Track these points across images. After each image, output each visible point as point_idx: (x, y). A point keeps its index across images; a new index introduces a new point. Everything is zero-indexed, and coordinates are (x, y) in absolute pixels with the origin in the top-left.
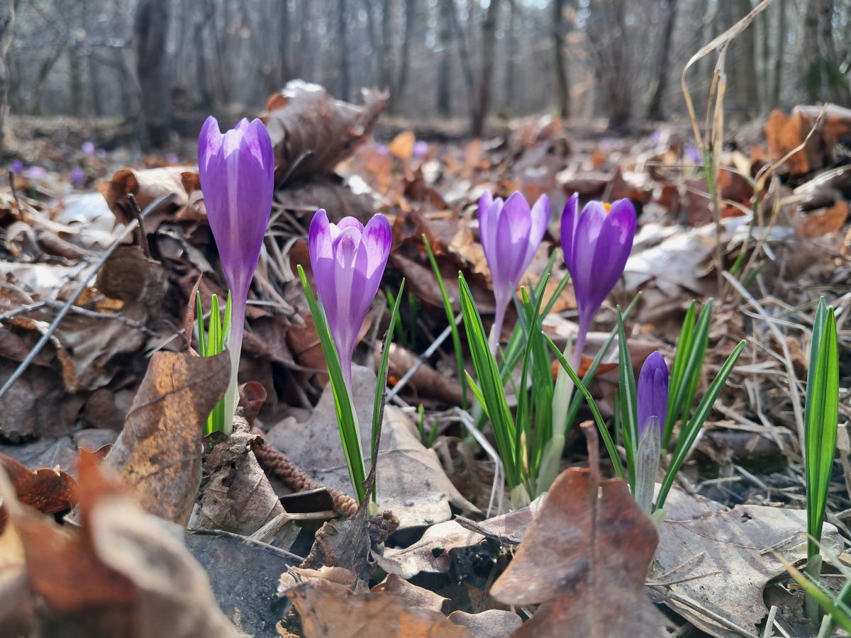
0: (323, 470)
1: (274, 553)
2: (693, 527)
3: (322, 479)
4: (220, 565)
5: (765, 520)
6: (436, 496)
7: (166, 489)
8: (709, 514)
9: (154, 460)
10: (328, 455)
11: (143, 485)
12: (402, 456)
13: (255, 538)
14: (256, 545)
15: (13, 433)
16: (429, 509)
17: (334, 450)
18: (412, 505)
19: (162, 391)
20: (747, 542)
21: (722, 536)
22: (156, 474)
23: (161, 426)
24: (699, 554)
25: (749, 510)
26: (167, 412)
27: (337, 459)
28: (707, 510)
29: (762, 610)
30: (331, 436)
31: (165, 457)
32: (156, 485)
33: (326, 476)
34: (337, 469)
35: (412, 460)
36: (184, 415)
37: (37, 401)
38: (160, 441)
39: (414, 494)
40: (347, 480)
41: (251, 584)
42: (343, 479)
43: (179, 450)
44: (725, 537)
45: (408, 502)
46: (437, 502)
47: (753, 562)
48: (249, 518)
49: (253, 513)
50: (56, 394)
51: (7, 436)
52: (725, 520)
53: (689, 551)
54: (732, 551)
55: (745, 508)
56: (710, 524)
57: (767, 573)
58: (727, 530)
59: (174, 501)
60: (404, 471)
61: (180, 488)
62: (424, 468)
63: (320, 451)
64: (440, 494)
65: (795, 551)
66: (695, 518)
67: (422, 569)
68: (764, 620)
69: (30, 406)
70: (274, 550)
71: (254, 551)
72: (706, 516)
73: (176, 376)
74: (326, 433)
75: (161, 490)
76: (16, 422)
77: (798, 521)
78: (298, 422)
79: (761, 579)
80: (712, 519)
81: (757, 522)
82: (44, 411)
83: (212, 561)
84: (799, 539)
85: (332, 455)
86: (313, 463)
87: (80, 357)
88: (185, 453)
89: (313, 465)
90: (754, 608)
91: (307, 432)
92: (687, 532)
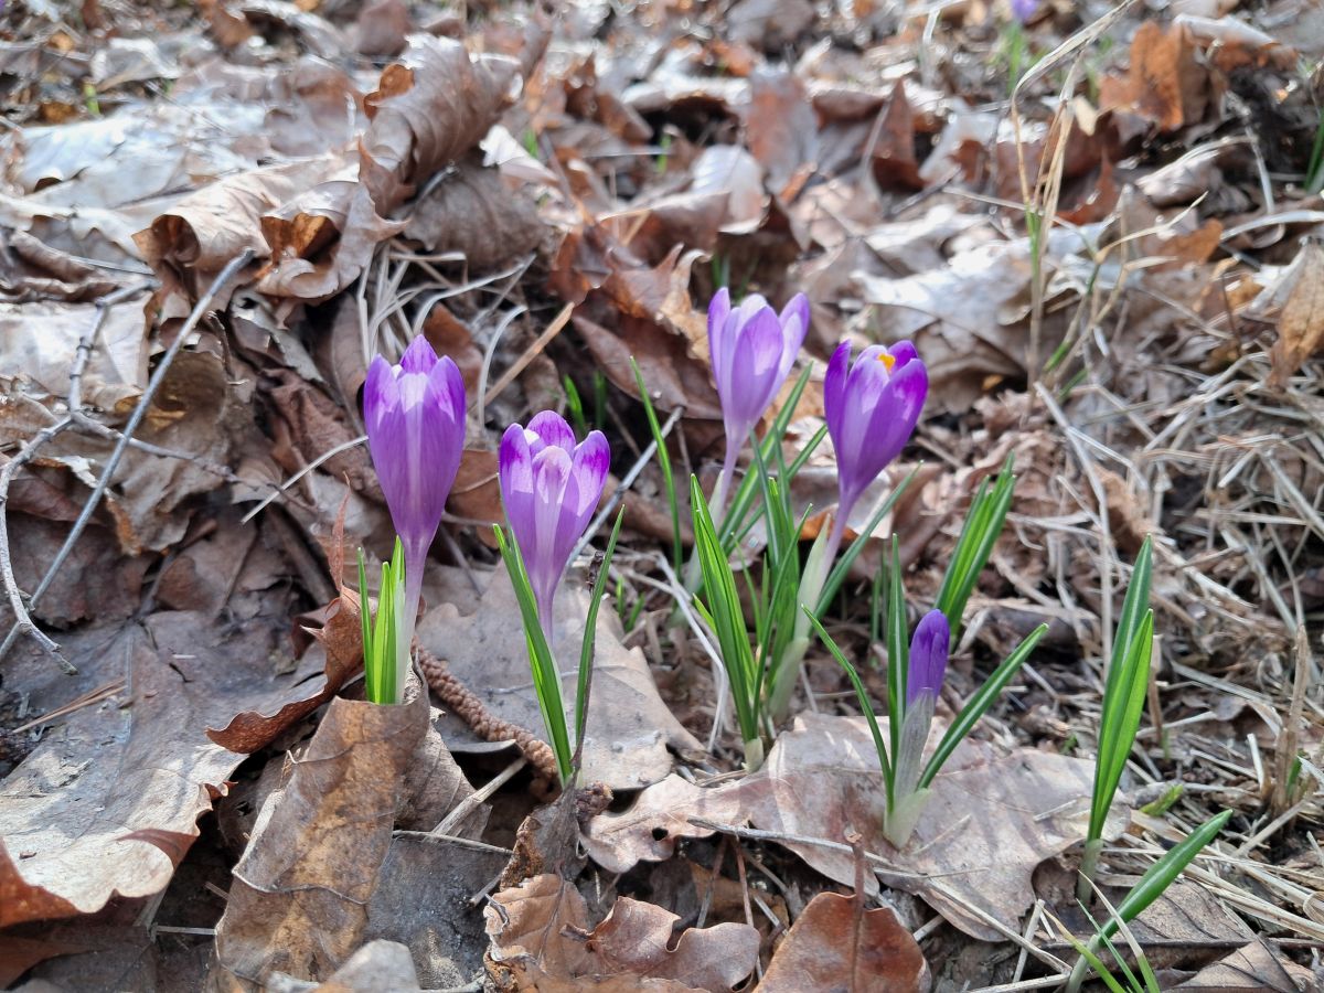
0: (502, 690)
1: (463, 847)
2: (961, 782)
3: (501, 704)
4: (403, 875)
5: (1046, 774)
6: (650, 737)
7: (358, 846)
8: (981, 762)
9: (340, 812)
10: (506, 669)
11: (329, 840)
12: (605, 676)
13: (438, 833)
14: (441, 840)
15: (58, 619)
16: (643, 759)
17: (514, 663)
18: (620, 750)
19: (349, 742)
20: (1020, 802)
21: (994, 794)
22: (343, 826)
23: (348, 776)
24: (963, 820)
25: (1030, 758)
26: (355, 763)
27: (519, 676)
28: (979, 756)
29: (1027, 897)
30: (509, 642)
31: (356, 810)
32: (345, 840)
33: (506, 699)
34: (520, 689)
35: (618, 683)
36: (378, 769)
37: (84, 570)
38: (347, 792)
39: (622, 734)
40: (535, 708)
41: (438, 888)
42: (530, 706)
43: (373, 805)
44: (997, 795)
45: (617, 744)
46: (652, 746)
47: (1025, 832)
48: (430, 805)
49: (434, 798)
50: (107, 556)
51: (51, 623)
52: (999, 772)
53: (954, 814)
54: (1004, 814)
55: (1025, 756)
56: (981, 776)
57: (1038, 850)
58: (1000, 785)
59: (370, 861)
60: (609, 700)
61: (377, 846)
62: (633, 694)
63: (495, 663)
64: (655, 732)
65: (1074, 820)
66: (965, 768)
67: (640, 857)
68: (1030, 912)
69: (76, 578)
70: (462, 844)
71: (440, 849)
72: (978, 764)
73: (367, 727)
74: (502, 637)
75: (353, 846)
76: (60, 604)
77: (1083, 778)
78: (463, 613)
79: (1033, 859)
80: (984, 769)
81: (1036, 777)
82: (95, 581)
83: (394, 873)
84: (1081, 805)
85: (511, 668)
86: (486, 680)
87: (134, 496)
88: (380, 808)
89: (488, 683)
90: (1020, 896)
91: (475, 632)
92: (953, 788)
